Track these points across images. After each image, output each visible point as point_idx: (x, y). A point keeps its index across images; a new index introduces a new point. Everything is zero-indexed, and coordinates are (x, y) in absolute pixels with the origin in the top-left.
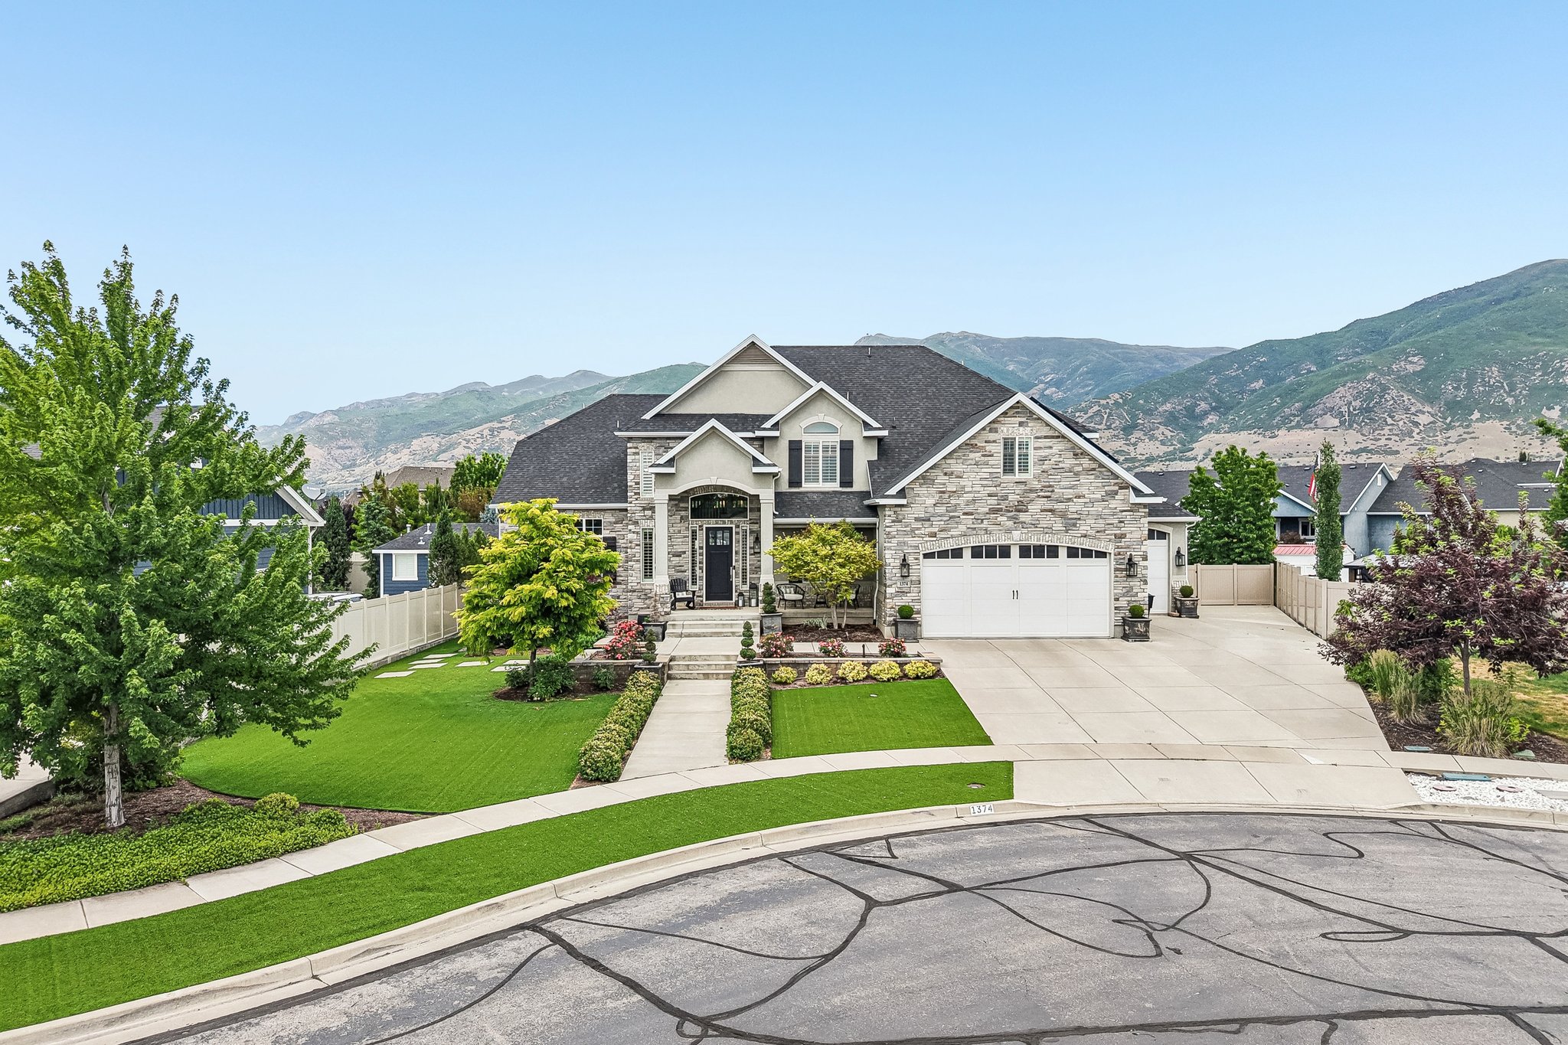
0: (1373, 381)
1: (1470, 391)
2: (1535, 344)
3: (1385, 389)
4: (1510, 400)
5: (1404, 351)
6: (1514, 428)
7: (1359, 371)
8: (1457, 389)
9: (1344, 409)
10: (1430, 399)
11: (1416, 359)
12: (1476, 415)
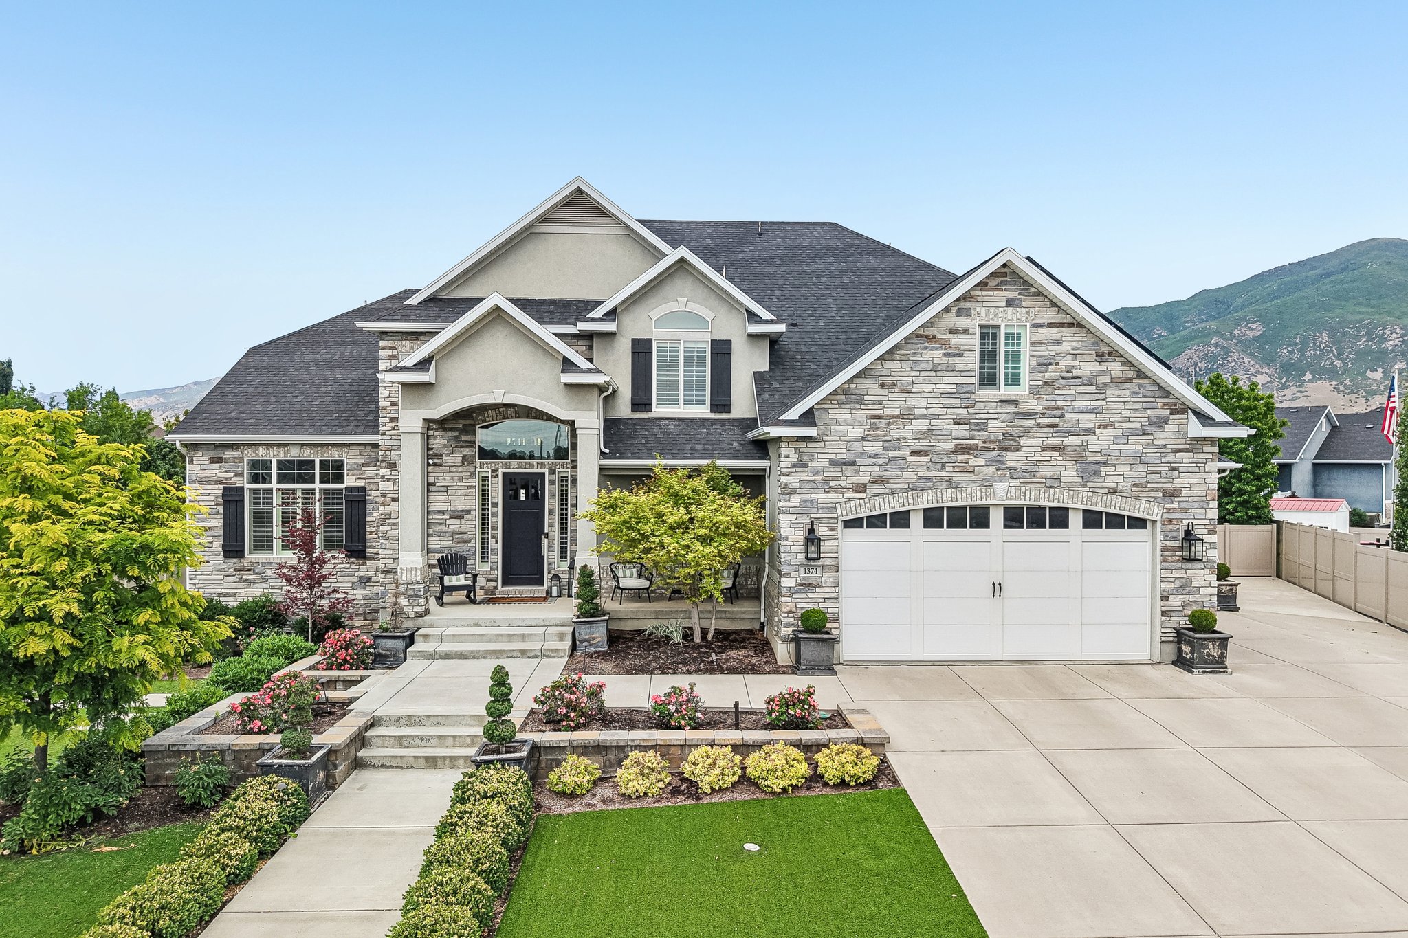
0: (1216, 345)
1: (1303, 354)
2: (1359, 313)
3: (1227, 352)
4: (1338, 363)
5: (1244, 318)
6: (1341, 388)
7: (1204, 336)
8: (1291, 352)
9: (1192, 369)
10: (1268, 361)
11: (1255, 326)
12: (1308, 376)
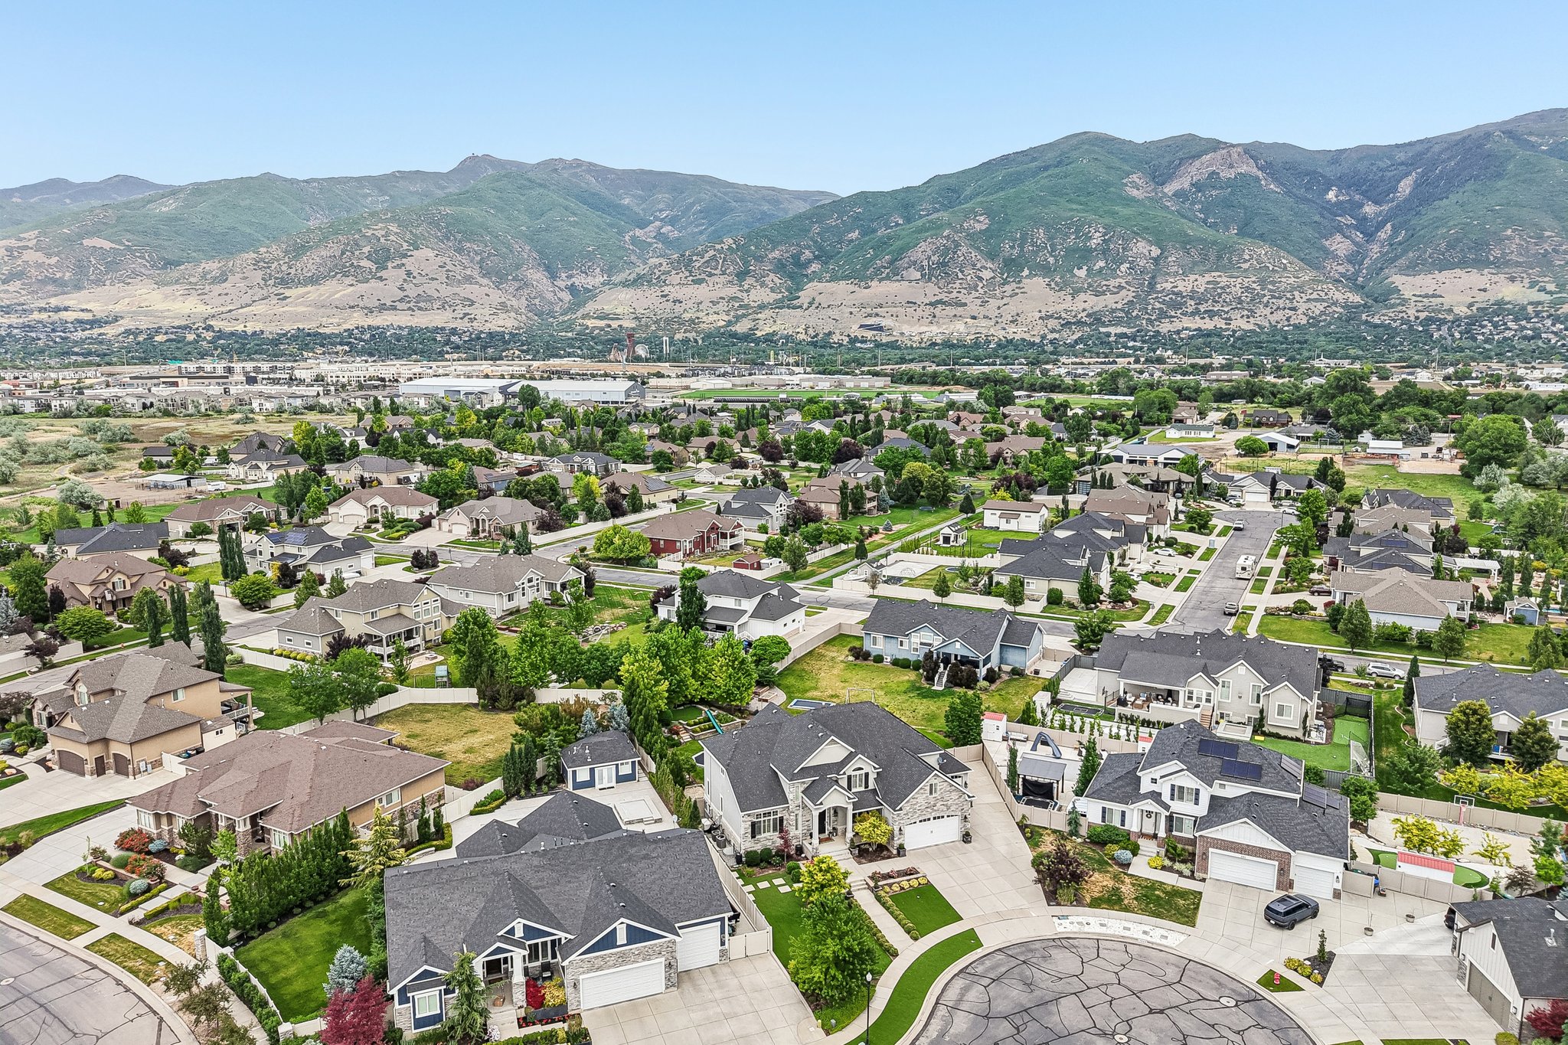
0: (948, 237)
1: (1022, 250)
2: (1072, 210)
3: (957, 245)
4: (1051, 260)
5: (972, 211)
6: (1053, 286)
7: (936, 227)
8: (1012, 247)
9: (925, 263)
10: (992, 256)
11: (982, 218)
12: (1026, 272)
